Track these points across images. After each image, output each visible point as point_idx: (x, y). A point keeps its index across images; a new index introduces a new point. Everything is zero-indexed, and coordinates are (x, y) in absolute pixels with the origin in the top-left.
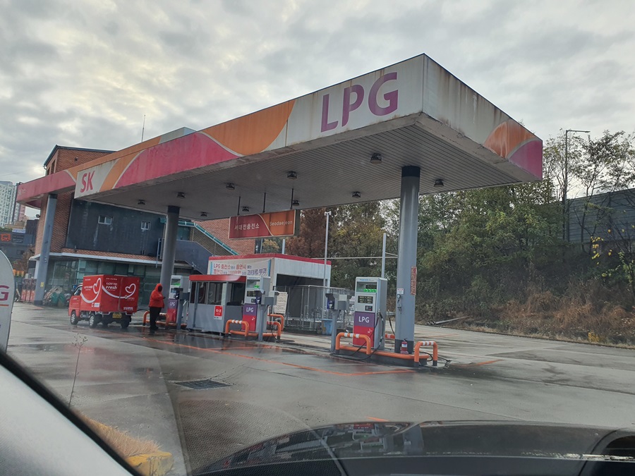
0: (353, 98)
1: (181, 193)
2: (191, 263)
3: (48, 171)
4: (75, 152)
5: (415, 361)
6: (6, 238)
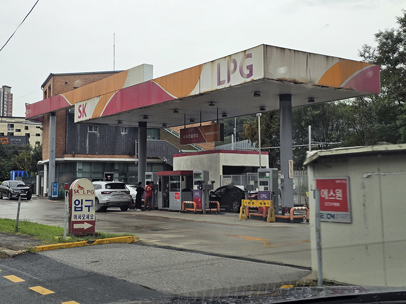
0: (232, 66)
1: (145, 116)
2: (162, 158)
3: (45, 93)
4: (65, 77)
5: (291, 219)
6: (5, 142)
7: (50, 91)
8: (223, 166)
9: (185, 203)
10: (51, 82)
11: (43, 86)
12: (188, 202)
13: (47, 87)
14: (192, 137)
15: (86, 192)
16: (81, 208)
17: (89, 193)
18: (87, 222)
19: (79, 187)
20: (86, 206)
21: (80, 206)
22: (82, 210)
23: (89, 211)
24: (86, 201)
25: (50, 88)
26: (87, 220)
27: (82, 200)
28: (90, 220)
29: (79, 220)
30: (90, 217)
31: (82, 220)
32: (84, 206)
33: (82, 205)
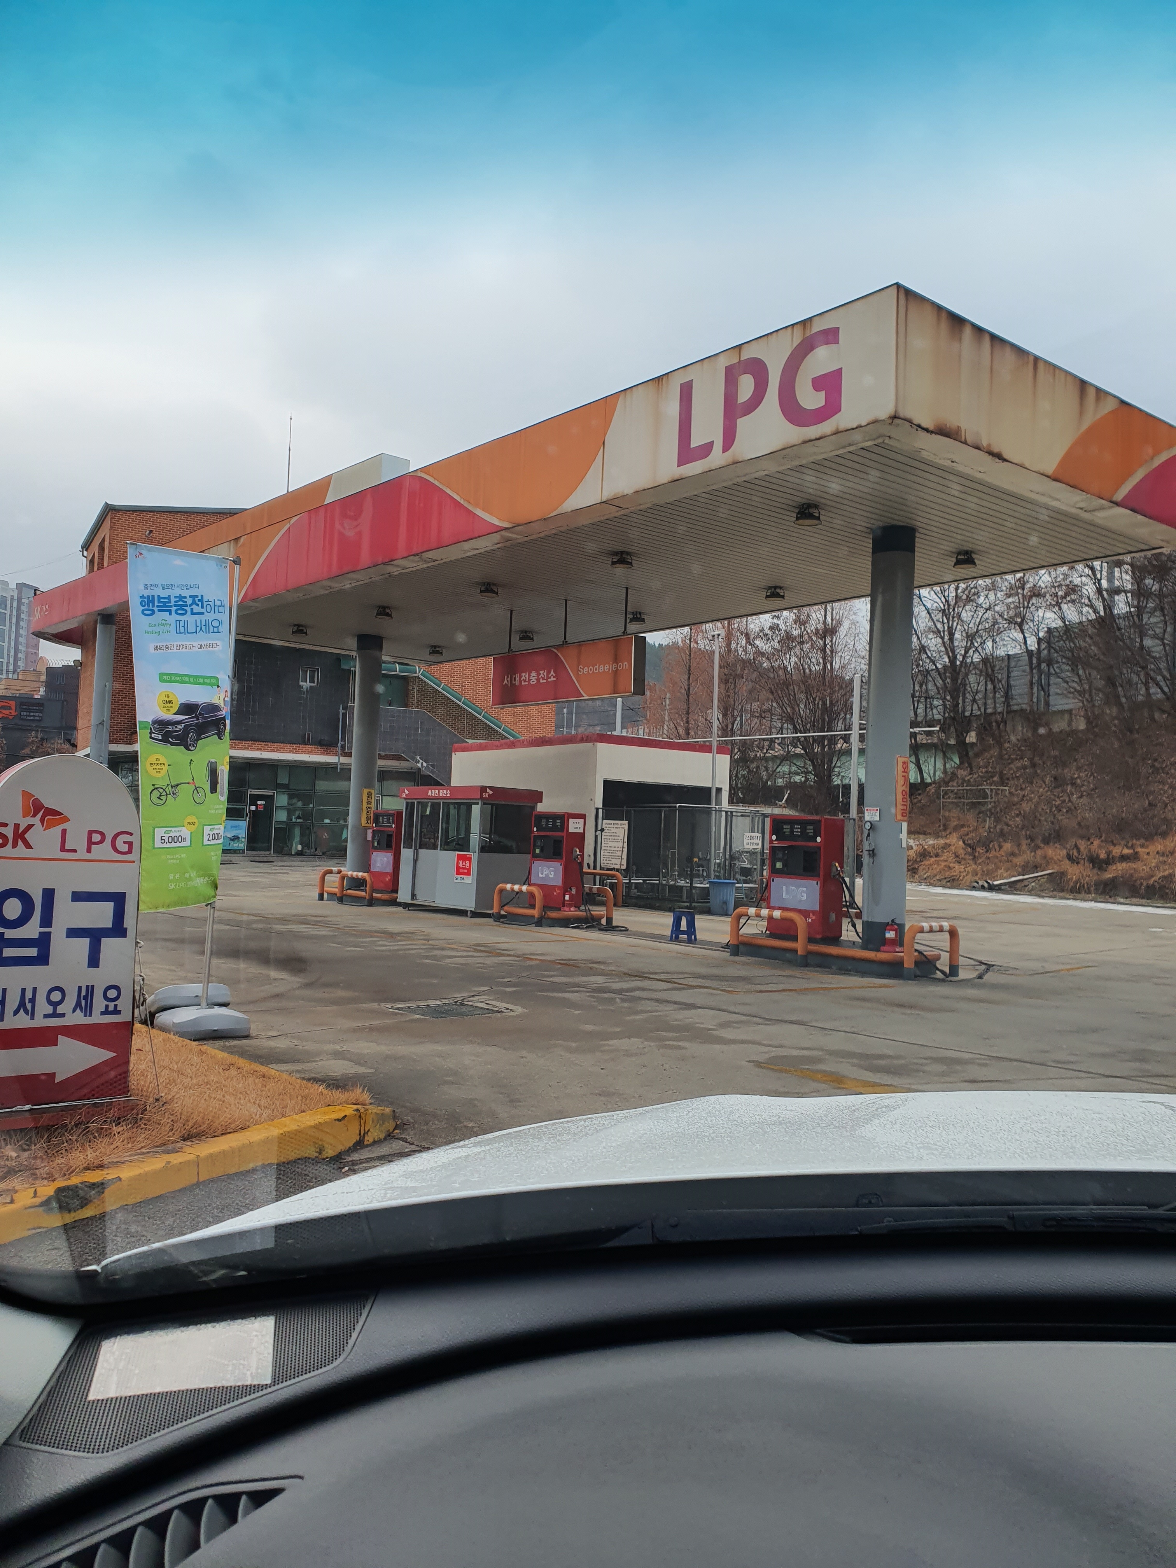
0: (746, 386)
1: (384, 608)
2: (413, 759)
3: (92, 562)
4: (144, 515)
5: (906, 965)
6: (7, 712)
7: (102, 558)
8: (606, 782)
9: (501, 891)
10: (105, 531)
11: (86, 546)
12: (516, 887)
13: (95, 547)
14: (533, 681)
15: (77, 840)
16: (43, 942)
17: (103, 851)
18: (72, 1032)
19: (35, 807)
20: (73, 933)
21: (32, 929)
22: (43, 959)
23: (94, 961)
24: (77, 897)
25: (102, 547)
26: (78, 1018)
27: (49, 895)
28: (97, 1018)
29: (22, 1021)
30: (99, 1003)
31: (39, 1022)
32: (58, 931)
33: (47, 920)
